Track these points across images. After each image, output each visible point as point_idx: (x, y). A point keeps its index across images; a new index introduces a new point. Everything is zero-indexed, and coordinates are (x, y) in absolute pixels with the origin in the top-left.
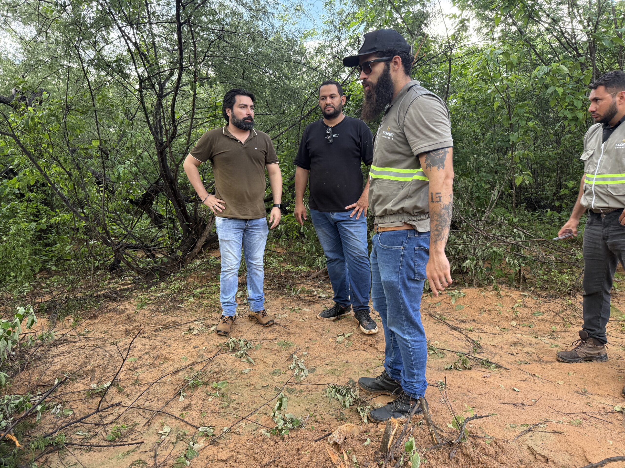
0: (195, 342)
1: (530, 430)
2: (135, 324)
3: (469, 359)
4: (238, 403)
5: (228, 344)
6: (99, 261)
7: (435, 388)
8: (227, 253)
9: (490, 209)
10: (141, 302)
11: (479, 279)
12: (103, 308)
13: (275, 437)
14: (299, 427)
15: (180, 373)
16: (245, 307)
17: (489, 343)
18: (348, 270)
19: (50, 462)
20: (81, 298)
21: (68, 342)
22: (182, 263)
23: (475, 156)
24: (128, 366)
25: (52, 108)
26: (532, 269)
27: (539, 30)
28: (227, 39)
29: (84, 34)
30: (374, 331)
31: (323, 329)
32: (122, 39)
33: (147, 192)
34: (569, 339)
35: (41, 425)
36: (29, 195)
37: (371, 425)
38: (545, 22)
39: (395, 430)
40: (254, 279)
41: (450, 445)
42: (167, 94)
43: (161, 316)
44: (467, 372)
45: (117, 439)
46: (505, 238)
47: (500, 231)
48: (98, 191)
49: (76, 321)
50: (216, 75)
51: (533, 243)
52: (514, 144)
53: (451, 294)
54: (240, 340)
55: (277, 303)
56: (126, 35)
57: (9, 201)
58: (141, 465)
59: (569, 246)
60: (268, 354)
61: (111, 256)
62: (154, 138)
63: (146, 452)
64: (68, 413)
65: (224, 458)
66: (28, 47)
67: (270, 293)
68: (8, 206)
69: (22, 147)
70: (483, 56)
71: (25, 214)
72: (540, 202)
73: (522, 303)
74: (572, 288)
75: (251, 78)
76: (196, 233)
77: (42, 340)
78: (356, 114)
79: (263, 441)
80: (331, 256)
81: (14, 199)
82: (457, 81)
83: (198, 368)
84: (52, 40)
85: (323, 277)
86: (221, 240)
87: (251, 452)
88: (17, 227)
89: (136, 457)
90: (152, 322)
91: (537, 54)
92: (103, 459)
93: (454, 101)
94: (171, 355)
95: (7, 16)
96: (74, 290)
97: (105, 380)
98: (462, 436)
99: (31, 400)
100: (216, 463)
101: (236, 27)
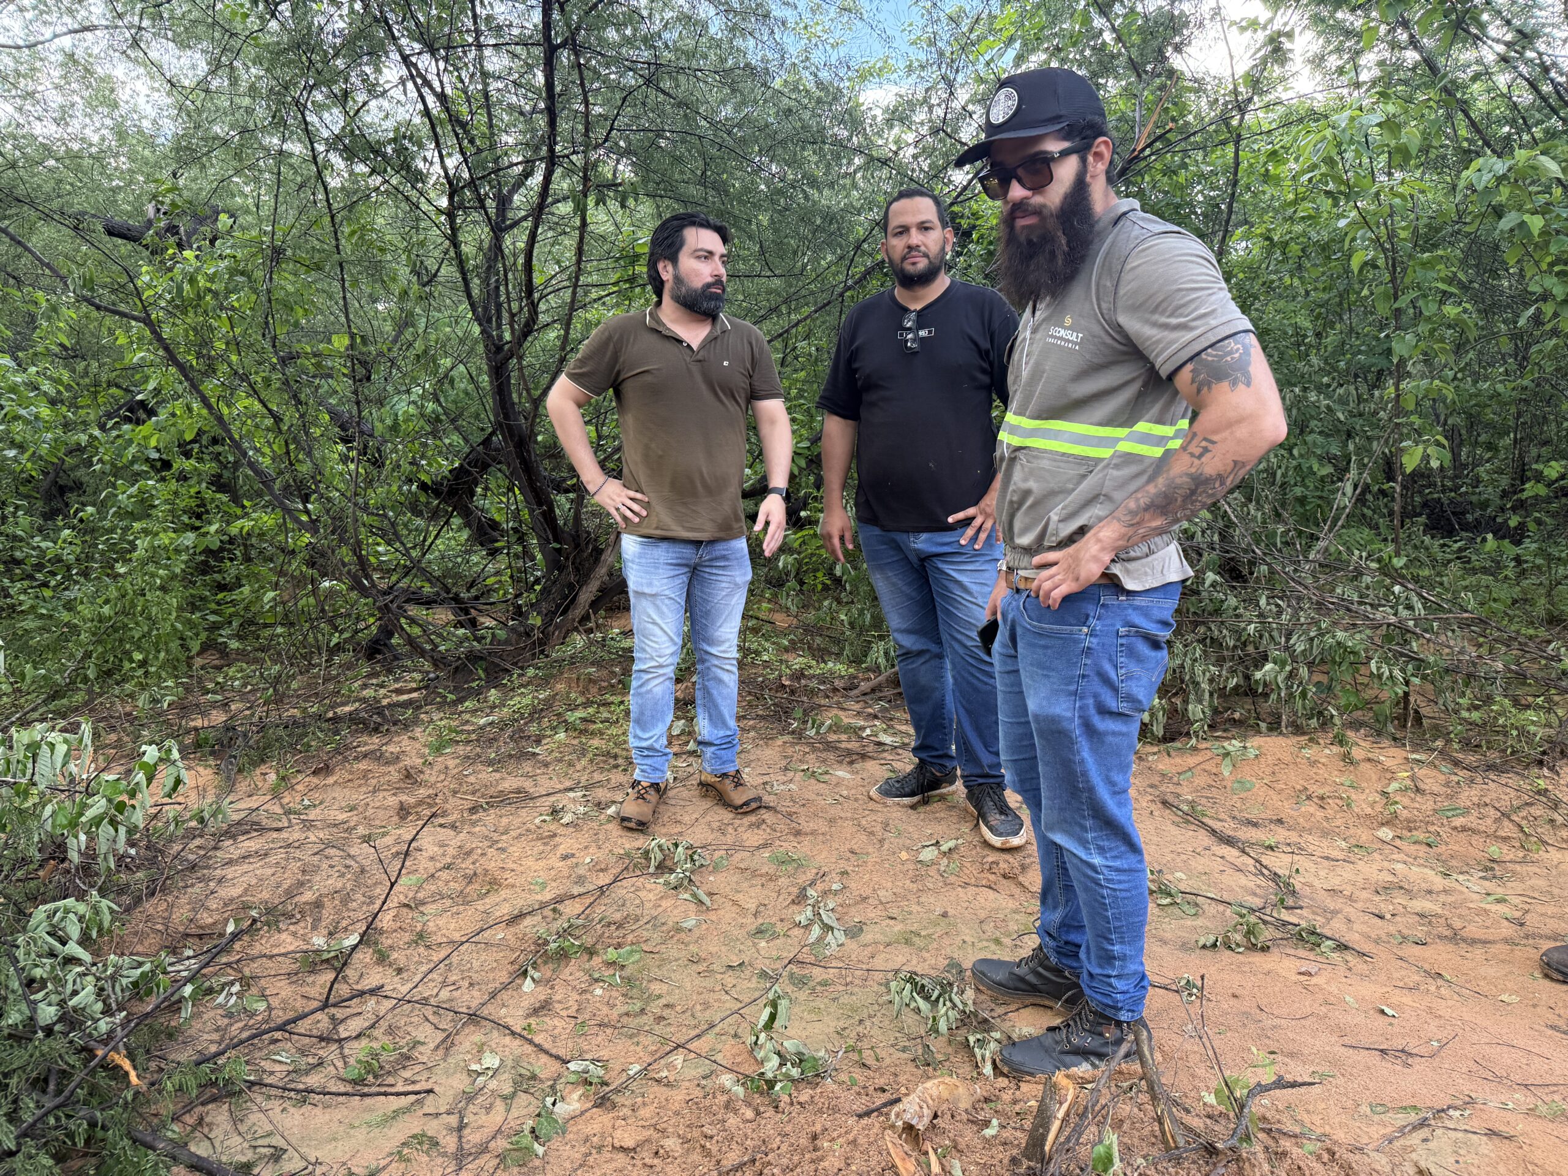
0: (567, 843)
1: (1423, 1124)
2: (423, 792)
3: (1265, 922)
4: (667, 1006)
5: (647, 852)
6: (341, 632)
7: (1171, 994)
8: (650, 626)
9: (1330, 530)
10: (440, 736)
11: (1295, 714)
12: (347, 748)
13: (758, 1099)
14: (817, 1075)
15: (528, 921)
16: (691, 759)
17: (1316, 883)
18: (951, 680)
19: (210, 1125)
20: (295, 722)
21: (262, 830)
22: (541, 645)
23: (1297, 390)
24: (402, 897)
25: (239, 255)
26: (1440, 692)
27: (1479, 61)
28: (667, 84)
29: (319, 73)
30: (1016, 841)
31: (886, 825)
32: (410, 85)
33: (461, 465)
34: (1534, 882)
35: (192, 1032)
36: (180, 464)
37: (1002, 1082)
38: (1498, 41)
39: (1065, 1106)
40: (715, 692)
41: (1211, 1154)
42: (516, 223)
43: (486, 775)
44: (1257, 958)
45: (370, 1078)
46: (1369, 608)
47: (1357, 589)
48: (345, 459)
49: (283, 779)
50: (637, 175)
51: (1446, 624)
52: (1402, 361)
53: (1221, 751)
54: (676, 845)
55: (771, 753)
56: (420, 75)
57: (136, 477)
58: (425, 1147)
59: (1543, 633)
60: (746, 884)
61: (372, 620)
62: (481, 333)
63: (438, 1115)
64: (255, 1006)
65: (629, 1143)
66: (188, 103)
67: (754, 728)
68: (133, 490)
69: (166, 349)
70: (1328, 132)
71: (171, 511)
72: (1463, 513)
73: (1409, 782)
74: (1546, 746)
75: (724, 183)
76: (578, 570)
77: (202, 820)
78: (986, 277)
79: (727, 1106)
80: (909, 642)
81: (147, 472)
82: (1255, 195)
83: (571, 909)
84: (244, 86)
85: (888, 692)
86: (636, 592)
87: (696, 1133)
88: (151, 543)
89: (412, 1125)
90: (464, 788)
91: (1473, 123)
92: (335, 1126)
93: (1244, 244)
94: (507, 875)
95: (140, 28)
96: (279, 700)
97: (346, 929)
98: (1240, 1131)
99: (170, 969)
100: (609, 1155)
101: (691, 55)
